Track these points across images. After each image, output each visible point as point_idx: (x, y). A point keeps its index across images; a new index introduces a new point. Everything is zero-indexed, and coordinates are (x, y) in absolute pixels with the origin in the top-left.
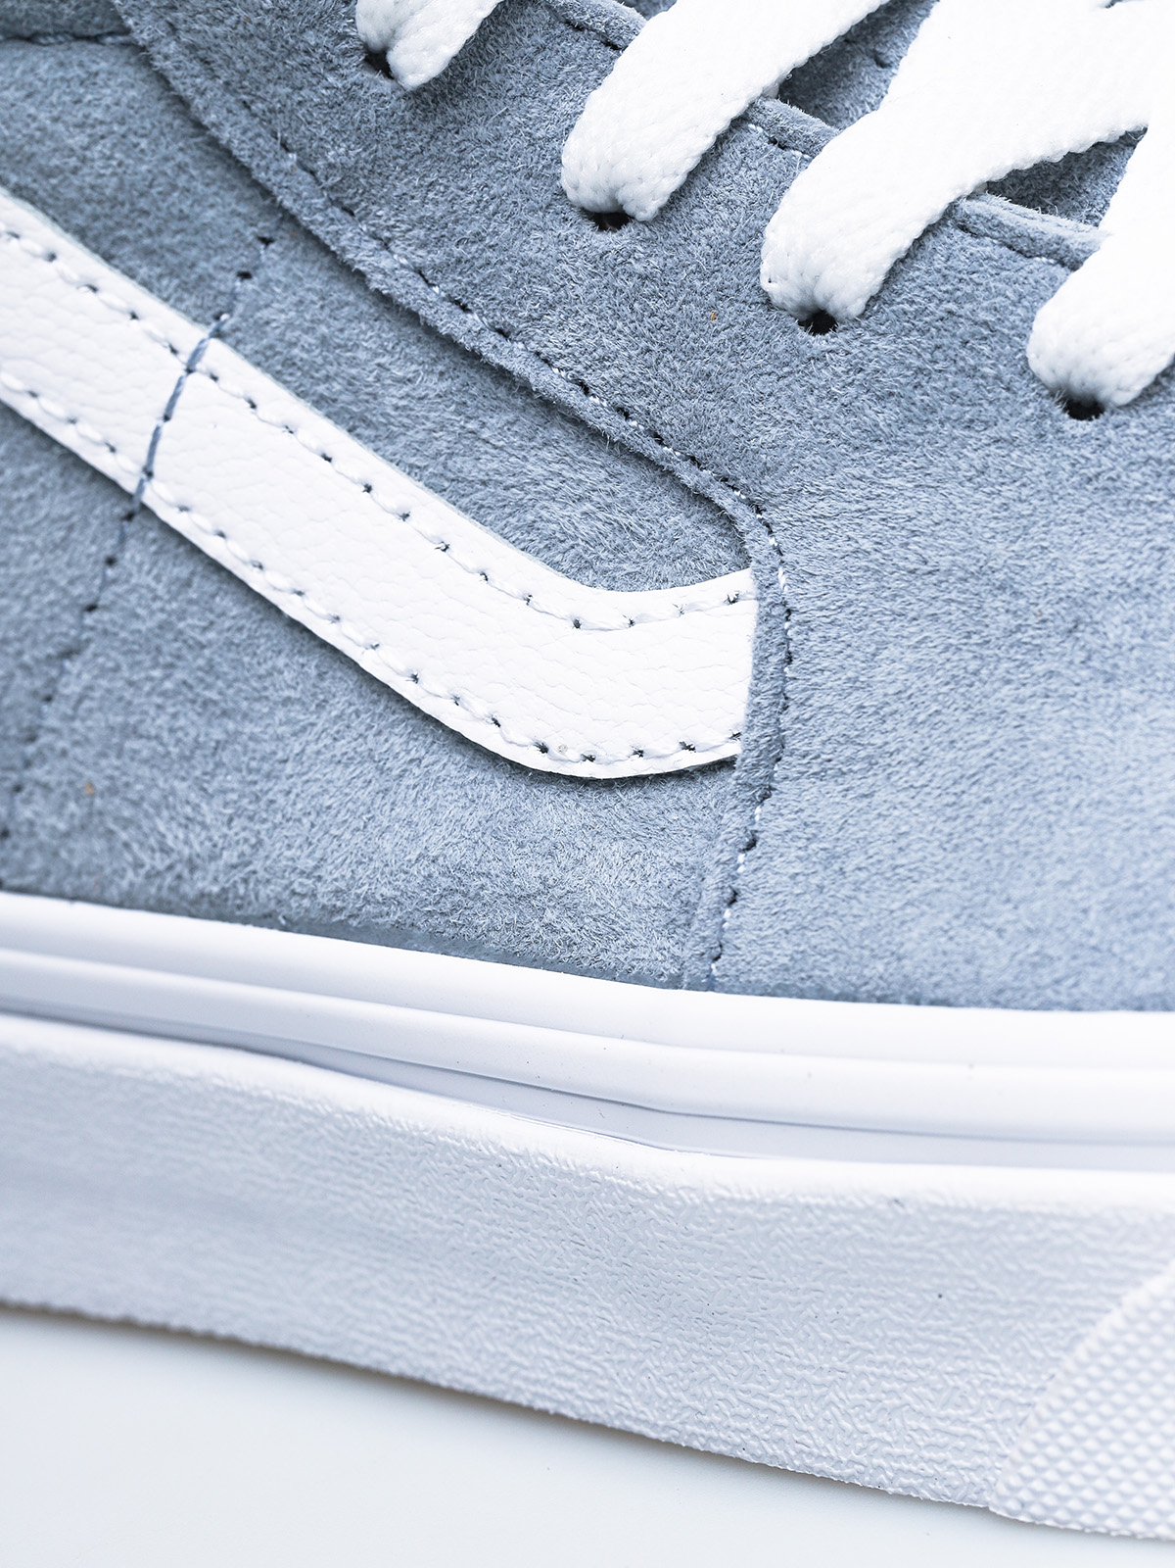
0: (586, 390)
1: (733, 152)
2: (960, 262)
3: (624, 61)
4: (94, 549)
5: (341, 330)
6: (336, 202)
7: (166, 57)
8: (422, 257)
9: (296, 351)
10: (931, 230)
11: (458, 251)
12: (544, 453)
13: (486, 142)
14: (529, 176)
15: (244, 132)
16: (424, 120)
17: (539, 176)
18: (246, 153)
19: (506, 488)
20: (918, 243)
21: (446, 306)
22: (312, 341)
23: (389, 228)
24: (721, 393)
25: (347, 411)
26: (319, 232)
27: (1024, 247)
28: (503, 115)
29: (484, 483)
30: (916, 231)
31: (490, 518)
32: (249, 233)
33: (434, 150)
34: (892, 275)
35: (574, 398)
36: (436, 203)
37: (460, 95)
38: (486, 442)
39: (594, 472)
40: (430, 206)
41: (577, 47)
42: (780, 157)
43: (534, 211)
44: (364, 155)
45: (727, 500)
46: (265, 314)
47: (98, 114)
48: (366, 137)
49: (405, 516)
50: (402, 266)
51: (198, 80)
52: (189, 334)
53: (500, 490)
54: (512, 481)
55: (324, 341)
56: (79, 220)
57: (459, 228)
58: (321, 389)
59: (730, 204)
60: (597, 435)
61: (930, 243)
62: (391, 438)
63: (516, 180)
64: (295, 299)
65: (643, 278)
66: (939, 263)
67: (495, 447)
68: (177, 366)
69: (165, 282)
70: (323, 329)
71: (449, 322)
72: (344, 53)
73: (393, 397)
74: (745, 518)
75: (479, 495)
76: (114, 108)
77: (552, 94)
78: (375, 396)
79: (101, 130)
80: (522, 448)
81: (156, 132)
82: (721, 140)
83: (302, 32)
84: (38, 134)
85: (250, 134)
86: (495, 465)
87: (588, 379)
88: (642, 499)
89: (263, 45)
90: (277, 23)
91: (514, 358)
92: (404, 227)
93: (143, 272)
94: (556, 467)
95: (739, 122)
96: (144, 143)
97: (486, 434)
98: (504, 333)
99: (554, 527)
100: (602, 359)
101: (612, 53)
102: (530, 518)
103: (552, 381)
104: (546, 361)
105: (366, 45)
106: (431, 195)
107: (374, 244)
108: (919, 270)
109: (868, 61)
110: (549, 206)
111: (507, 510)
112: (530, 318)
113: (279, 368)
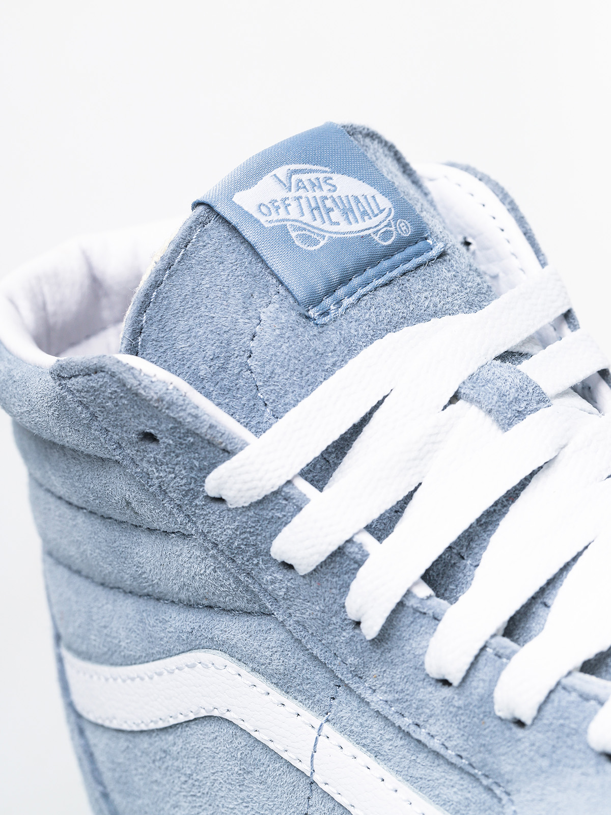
0: (447, 748)
1: (482, 660)
2: (564, 703)
3: (441, 625)
4: (303, 794)
5: (366, 721)
6: (356, 675)
7: (290, 625)
8: (385, 697)
9: (353, 728)
10: (551, 692)
11: (397, 696)
12: (438, 768)
13: (399, 656)
14: (416, 669)
15: (321, 651)
16: (378, 648)
17: (419, 669)
18: (323, 658)
19: (428, 781)
20: (548, 697)
21: (396, 716)
22: (357, 724)
23: (375, 686)
24: (490, 752)
25: (373, 750)
26: (352, 686)
27: (585, 697)
28: (403, 646)
29: (421, 778)
30: (546, 693)
31: (424, 792)
32: (332, 684)
33: (383, 659)
34: (540, 709)
35: (442, 751)
36: (387, 678)
37: (388, 639)
38: (419, 763)
39: (455, 776)
40: (385, 679)
41: (425, 621)
42: (499, 662)
43: (419, 681)
44: (360, 661)
45: (498, 791)
46: (341, 714)
47: (273, 644)
48: (360, 655)
49: (396, 791)
50: (381, 700)
51: (302, 633)
52: (317, 722)
53: (426, 781)
54: (429, 778)
55: (361, 725)
56: (274, 681)
57: (396, 688)
58: (364, 741)
59: (484, 680)
60: (452, 764)
61: (553, 696)
62: (389, 760)
63: (412, 670)
64: (350, 708)
65: (459, 708)
66: (556, 704)
67: (423, 765)
68: (314, 733)
69: (307, 701)
70: (360, 720)
71: (399, 721)
72: (347, 625)
73: (386, 746)
74: (505, 798)
75: (420, 783)
76: (277, 642)
77: (419, 639)
78: (381, 745)
79: (274, 650)
80: (431, 766)
81: (293, 650)
82: (477, 657)
83: (331, 617)
84: (255, 650)
85: (323, 651)
86: (423, 772)
87: (446, 744)
88: (472, 788)
89: (320, 622)
90: (322, 615)
91: (421, 734)
92: (379, 686)
93: (300, 698)
94: (443, 774)
95: (483, 649)
96: (290, 653)
97: (418, 761)
98: (417, 725)
99: (445, 796)
100: (450, 737)
101: (437, 622)
102: (437, 792)
103: (435, 744)
104: (432, 736)
105: (354, 621)
106: (385, 675)
107: (370, 691)
108: (549, 708)
109: (541, 606)
110: (424, 679)
111: (430, 789)
112: (424, 721)
113: (349, 733)
